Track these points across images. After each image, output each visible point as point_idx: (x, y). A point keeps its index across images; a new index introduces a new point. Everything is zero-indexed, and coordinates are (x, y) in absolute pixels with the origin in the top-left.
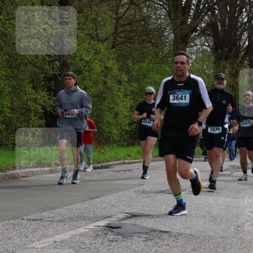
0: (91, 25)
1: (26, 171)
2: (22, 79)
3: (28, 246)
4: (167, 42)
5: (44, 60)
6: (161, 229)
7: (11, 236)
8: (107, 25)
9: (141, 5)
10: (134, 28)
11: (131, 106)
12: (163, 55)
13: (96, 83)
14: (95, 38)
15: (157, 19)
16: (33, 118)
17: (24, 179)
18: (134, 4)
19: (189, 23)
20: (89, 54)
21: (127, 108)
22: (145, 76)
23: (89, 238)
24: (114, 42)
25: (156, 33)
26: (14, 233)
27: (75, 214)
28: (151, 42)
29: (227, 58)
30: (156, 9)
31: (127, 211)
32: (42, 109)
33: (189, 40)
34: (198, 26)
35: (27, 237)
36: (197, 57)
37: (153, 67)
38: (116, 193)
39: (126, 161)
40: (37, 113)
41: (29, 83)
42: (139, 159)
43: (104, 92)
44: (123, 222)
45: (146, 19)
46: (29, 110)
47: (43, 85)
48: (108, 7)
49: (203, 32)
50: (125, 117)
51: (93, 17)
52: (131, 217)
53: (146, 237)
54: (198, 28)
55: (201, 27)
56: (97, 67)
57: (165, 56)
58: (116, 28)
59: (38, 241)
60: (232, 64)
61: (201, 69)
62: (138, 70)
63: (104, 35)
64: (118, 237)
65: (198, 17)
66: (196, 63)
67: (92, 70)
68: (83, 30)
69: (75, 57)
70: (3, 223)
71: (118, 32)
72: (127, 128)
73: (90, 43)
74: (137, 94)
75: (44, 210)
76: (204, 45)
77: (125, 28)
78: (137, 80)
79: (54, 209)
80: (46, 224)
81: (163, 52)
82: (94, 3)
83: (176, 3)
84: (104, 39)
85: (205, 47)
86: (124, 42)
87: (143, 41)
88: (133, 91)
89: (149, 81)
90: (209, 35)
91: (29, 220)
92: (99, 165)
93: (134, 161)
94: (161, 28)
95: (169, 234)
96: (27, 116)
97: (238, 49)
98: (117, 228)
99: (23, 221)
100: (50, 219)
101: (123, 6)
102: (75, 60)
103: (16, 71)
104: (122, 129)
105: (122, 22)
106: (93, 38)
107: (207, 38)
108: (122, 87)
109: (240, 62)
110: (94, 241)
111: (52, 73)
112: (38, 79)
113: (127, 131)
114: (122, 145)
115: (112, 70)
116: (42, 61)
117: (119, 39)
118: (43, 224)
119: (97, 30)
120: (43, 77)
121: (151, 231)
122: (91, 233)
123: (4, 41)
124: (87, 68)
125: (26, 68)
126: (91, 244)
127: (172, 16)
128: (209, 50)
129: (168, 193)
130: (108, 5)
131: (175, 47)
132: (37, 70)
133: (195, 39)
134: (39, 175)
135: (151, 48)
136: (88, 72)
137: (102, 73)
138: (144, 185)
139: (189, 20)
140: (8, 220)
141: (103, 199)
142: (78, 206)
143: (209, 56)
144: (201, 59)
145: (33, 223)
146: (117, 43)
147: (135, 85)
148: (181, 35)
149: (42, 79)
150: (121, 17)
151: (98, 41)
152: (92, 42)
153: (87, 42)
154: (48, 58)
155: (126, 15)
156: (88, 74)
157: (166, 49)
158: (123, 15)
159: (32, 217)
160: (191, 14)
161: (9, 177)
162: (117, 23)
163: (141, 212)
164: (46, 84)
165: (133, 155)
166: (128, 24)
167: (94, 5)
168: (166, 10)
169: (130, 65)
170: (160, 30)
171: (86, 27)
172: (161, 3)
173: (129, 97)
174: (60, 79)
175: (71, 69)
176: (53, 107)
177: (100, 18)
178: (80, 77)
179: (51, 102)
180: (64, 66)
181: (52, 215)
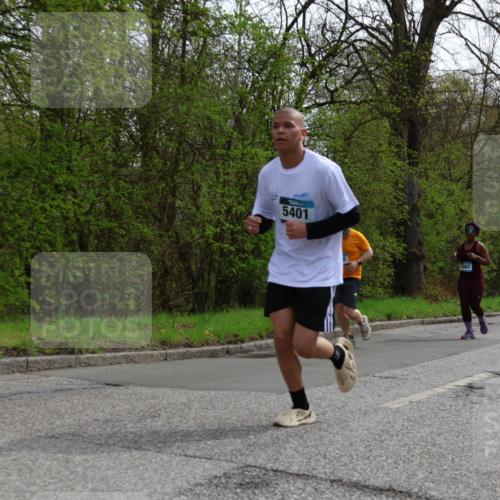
0: (443, 164)
3: (381, 406)
5: (392, 204)
8: (461, 163)
13: (449, 227)
14: (448, 178)
16: (381, 266)
20: (442, 196)
23: (449, 399)
26: (366, 391)
31: (491, 370)
32: (391, 257)
40: (385, 261)
41: (377, 229)
43: (459, 237)
47: (392, 232)
48: (461, 144)
51: (446, 155)
59: (392, 400)
63: (458, 174)
67: (445, 213)
68: (434, 169)
69: (426, 199)
73: (442, 184)
74: (497, 238)
75: (397, 367)
79: (407, 365)
80: (400, 382)
84: (458, 178)
91: (381, 377)
92: (456, 318)
93: (496, 313)
99: (375, 378)
100: (404, 377)
102: (426, 203)
106: (446, 178)
110: (455, 403)
111: (401, 217)
112: (386, 224)
116: (390, 204)
118: (396, 382)
119: (449, 169)
120: (392, 223)
122: (450, 393)
124: (440, 212)
125: (373, 213)
126: (451, 406)
130: (461, 142)
132: (384, 215)
134: (389, 328)
136: (441, 214)
137: (457, 217)
140: (359, 377)
141: (461, 355)
142: (434, 363)
145: (385, 381)
149: (390, 224)
151: (452, 180)
152: (445, 182)
153: (440, 182)
154: (396, 201)
156: (440, 218)
159: (385, 374)
164: (394, 230)
165: (494, 306)
167: (446, 142)
171: (437, 167)
173: (488, 242)
174: (410, 224)
175: (422, 212)
176: (402, 254)
177: (453, 157)
178: (431, 221)
179: (401, 249)
180: (415, 210)
181: (406, 373)
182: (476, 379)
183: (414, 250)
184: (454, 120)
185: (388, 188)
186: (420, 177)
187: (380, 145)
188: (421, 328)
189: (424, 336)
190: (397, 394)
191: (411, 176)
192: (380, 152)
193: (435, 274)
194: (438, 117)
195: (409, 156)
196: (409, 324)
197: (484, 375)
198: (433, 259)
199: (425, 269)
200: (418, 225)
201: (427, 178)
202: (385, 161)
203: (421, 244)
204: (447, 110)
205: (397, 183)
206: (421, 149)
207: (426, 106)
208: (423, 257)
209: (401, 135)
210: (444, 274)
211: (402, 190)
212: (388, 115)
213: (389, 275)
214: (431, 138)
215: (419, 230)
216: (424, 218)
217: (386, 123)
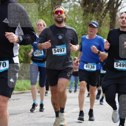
12: (44, 8)
29: (93, 11)
36: (70, 10)
57: (45, 10)
60: (97, 16)
61: (73, 19)
66: (69, 15)
81: (43, 7)
85: (76, 3)
97: (102, 5)
109: (103, 15)
128: (79, 5)
129: (48, 117)
131: (53, 3)
143: (79, 10)
144: (73, 12)
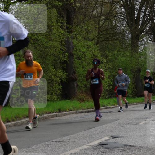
0: (85, 32)
1: (52, 114)
2: (48, 63)
4: (127, 39)
5: (59, 53)
6: (130, 145)
7: (47, 151)
8: (93, 32)
9: (112, 19)
10: (108, 32)
11: (109, 76)
13: (88, 64)
14: (87, 39)
15: (121, 27)
16: (55, 85)
17: (52, 119)
18: (108, 19)
19: (139, 28)
20: (84, 48)
21: (107, 77)
22: (116, 59)
23: (90, 151)
24: (98, 41)
25: (121, 34)
26: (49, 149)
27: (81, 137)
28: (118, 40)
30: (120, 21)
31: (110, 135)
32: (60, 80)
33: (140, 37)
34: (144, 29)
35: (56, 151)
37: (120, 54)
38: (104, 125)
39: (108, 107)
40: (57, 82)
41: (52, 65)
42: (115, 105)
44: (108, 141)
45: (115, 27)
46: (53, 81)
47: (60, 67)
48: (93, 21)
49: (147, 33)
50: (106, 82)
51: (85, 27)
52: (113, 138)
53: (122, 150)
54: (144, 31)
55: (146, 30)
56: (89, 55)
58: (98, 33)
59: (62, 153)
62: (112, 56)
63: (92, 37)
64: (106, 150)
65: (144, 24)
67: (86, 57)
68: (80, 35)
69: (76, 50)
70: (42, 144)
71: (100, 35)
72: (107, 88)
73: (84, 42)
74: (112, 69)
75: (64, 136)
76: (148, 40)
77: (103, 33)
78: (111, 61)
79: (70, 135)
80: (66, 144)
82: (86, 20)
83: (131, 17)
84: (92, 39)
86: (103, 41)
87: (114, 39)
88: (110, 67)
89: (119, 61)
90: (151, 34)
91: (56, 141)
92: (93, 110)
93: (112, 106)
94: (124, 31)
95: (135, 147)
96: (52, 84)
98: (106, 145)
99: (53, 142)
100: (68, 141)
101: (102, 20)
102: (76, 52)
103: (44, 60)
104: (104, 89)
105: (101, 29)
106: (86, 39)
107: (150, 36)
108: (103, 65)
110: (93, 153)
111: (64, 59)
112: (57, 63)
113: (108, 90)
114: (105, 98)
115: (97, 56)
116: (58, 53)
117: (100, 39)
118: (64, 144)
119: (88, 35)
120: (60, 62)
121: (125, 146)
122: (91, 148)
123: (37, 43)
125: (50, 57)
126: (91, 154)
127: (130, 24)
130: (93, 20)
132: (56, 59)
133: (143, 37)
134: (60, 116)
135: (118, 43)
136: (84, 58)
137: (92, 59)
138: (118, 120)
139: (139, 26)
140: (45, 142)
141: (96, 128)
142: (82, 133)
145: (58, 143)
146: (99, 41)
147: (111, 64)
148: (135, 35)
149: (59, 63)
150: (101, 27)
151: (89, 40)
152: (86, 41)
153: (83, 41)
154: (61, 51)
155: (104, 26)
156: (84, 59)
157: (127, 43)
158: (102, 26)
159: (58, 140)
160: (140, 23)
161: (44, 118)
162: (99, 30)
163: (118, 135)
164: (61, 66)
165: (112, 103)
166: (105, 30)
167: (85, 21)
168: (126, 22)
169: (107, 53)
170: (123, 33)
171: (81, 33)
172: (123, 18)
173: (108, 71)
174: (69, 63)
175: (75, 57)
176: (65, 78)
177: (89, 28)
178: (80, 61)
179: (65, 76)
180: (71, 55)
181: (69, 139)
182: (103, 140)
183: (71, 76)
184: (89, 9)
185: (57, 44)
186: (73, 39)
187: (52, 22)
188: (76, 115)
189: (77, 119)
190: (64, 150)
191: (68, 38)
192: (52, 26)
193: (82, 88)
194: (81, 8)
195: (67, 28)
196: (70, 114)
197: (107, 138)
198: (81, 80)
199: (77, 85)
200: (73, 63)
201: (77, 39)
202: (55, 31)
203: (75, 73)
204: (85, 4)
205: (61, 42)
206: (73, 24)
207: (75, 2)
208: (76, 79)
209: (63, 17)
210: (86, 88)
211: (64, 45)
212: (56, 7)
213: (59, 89)
214: (78, 19)
215: (73, 66)
216: (76, 60)
217: (55, 11)
